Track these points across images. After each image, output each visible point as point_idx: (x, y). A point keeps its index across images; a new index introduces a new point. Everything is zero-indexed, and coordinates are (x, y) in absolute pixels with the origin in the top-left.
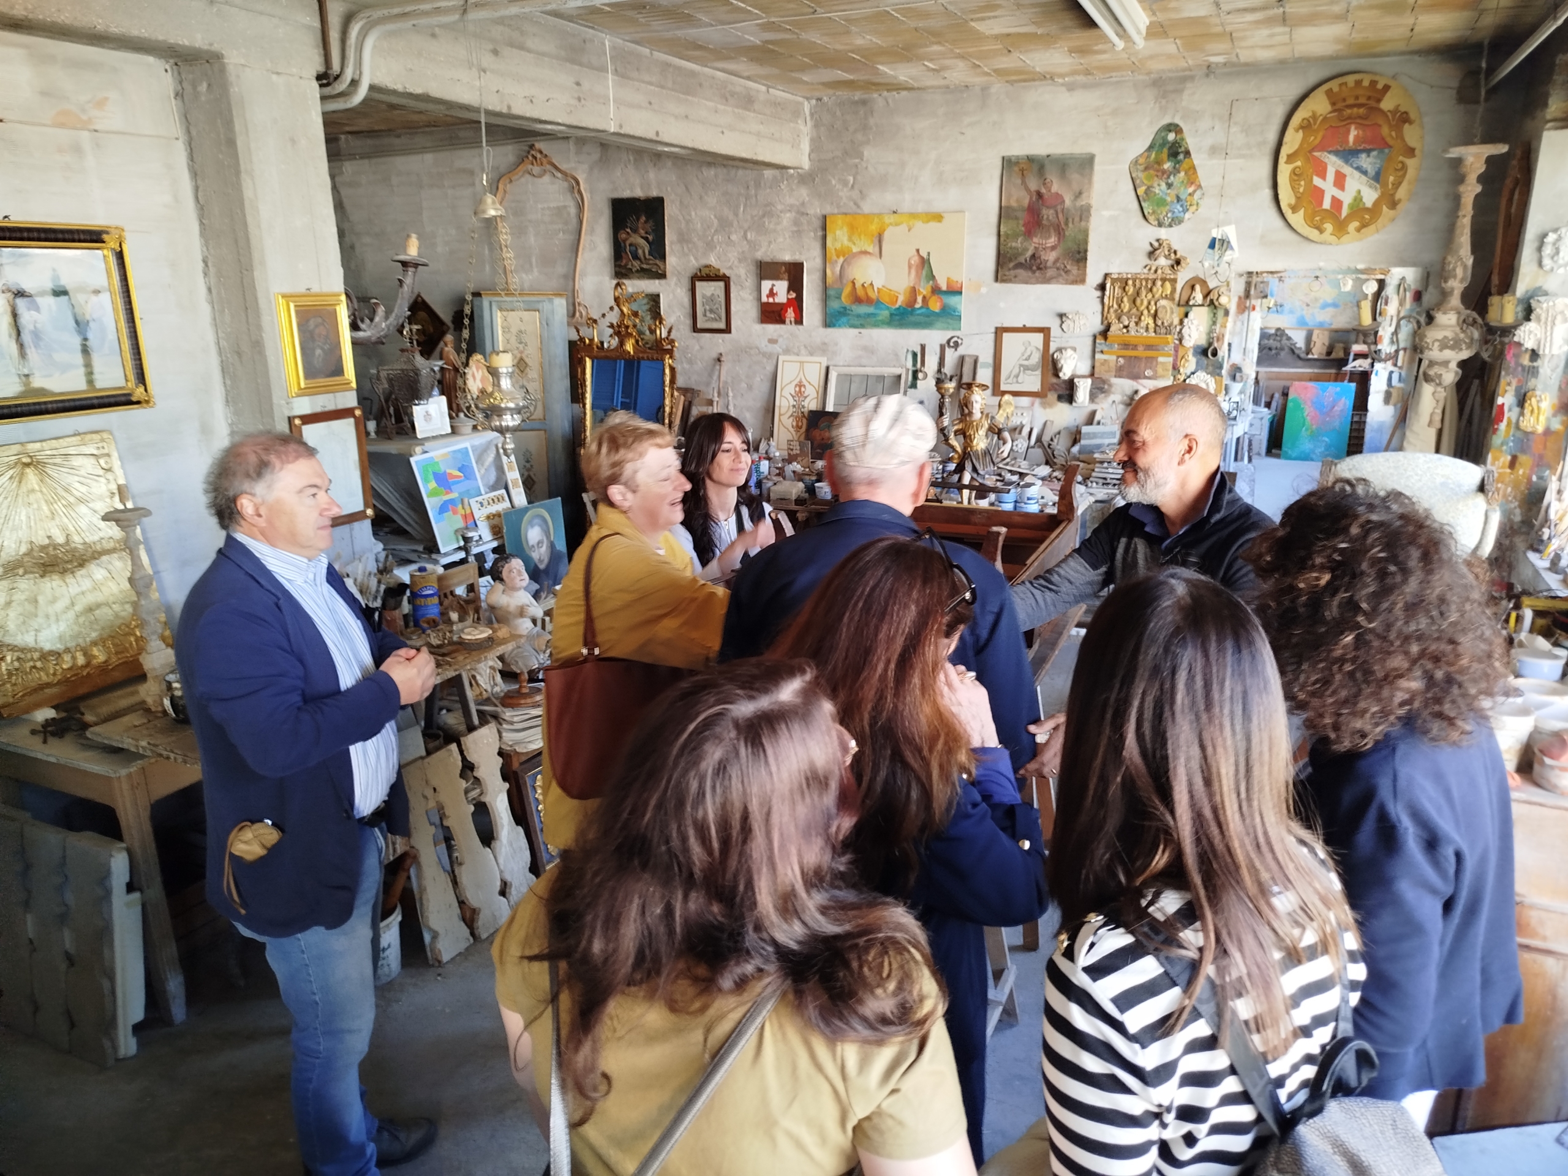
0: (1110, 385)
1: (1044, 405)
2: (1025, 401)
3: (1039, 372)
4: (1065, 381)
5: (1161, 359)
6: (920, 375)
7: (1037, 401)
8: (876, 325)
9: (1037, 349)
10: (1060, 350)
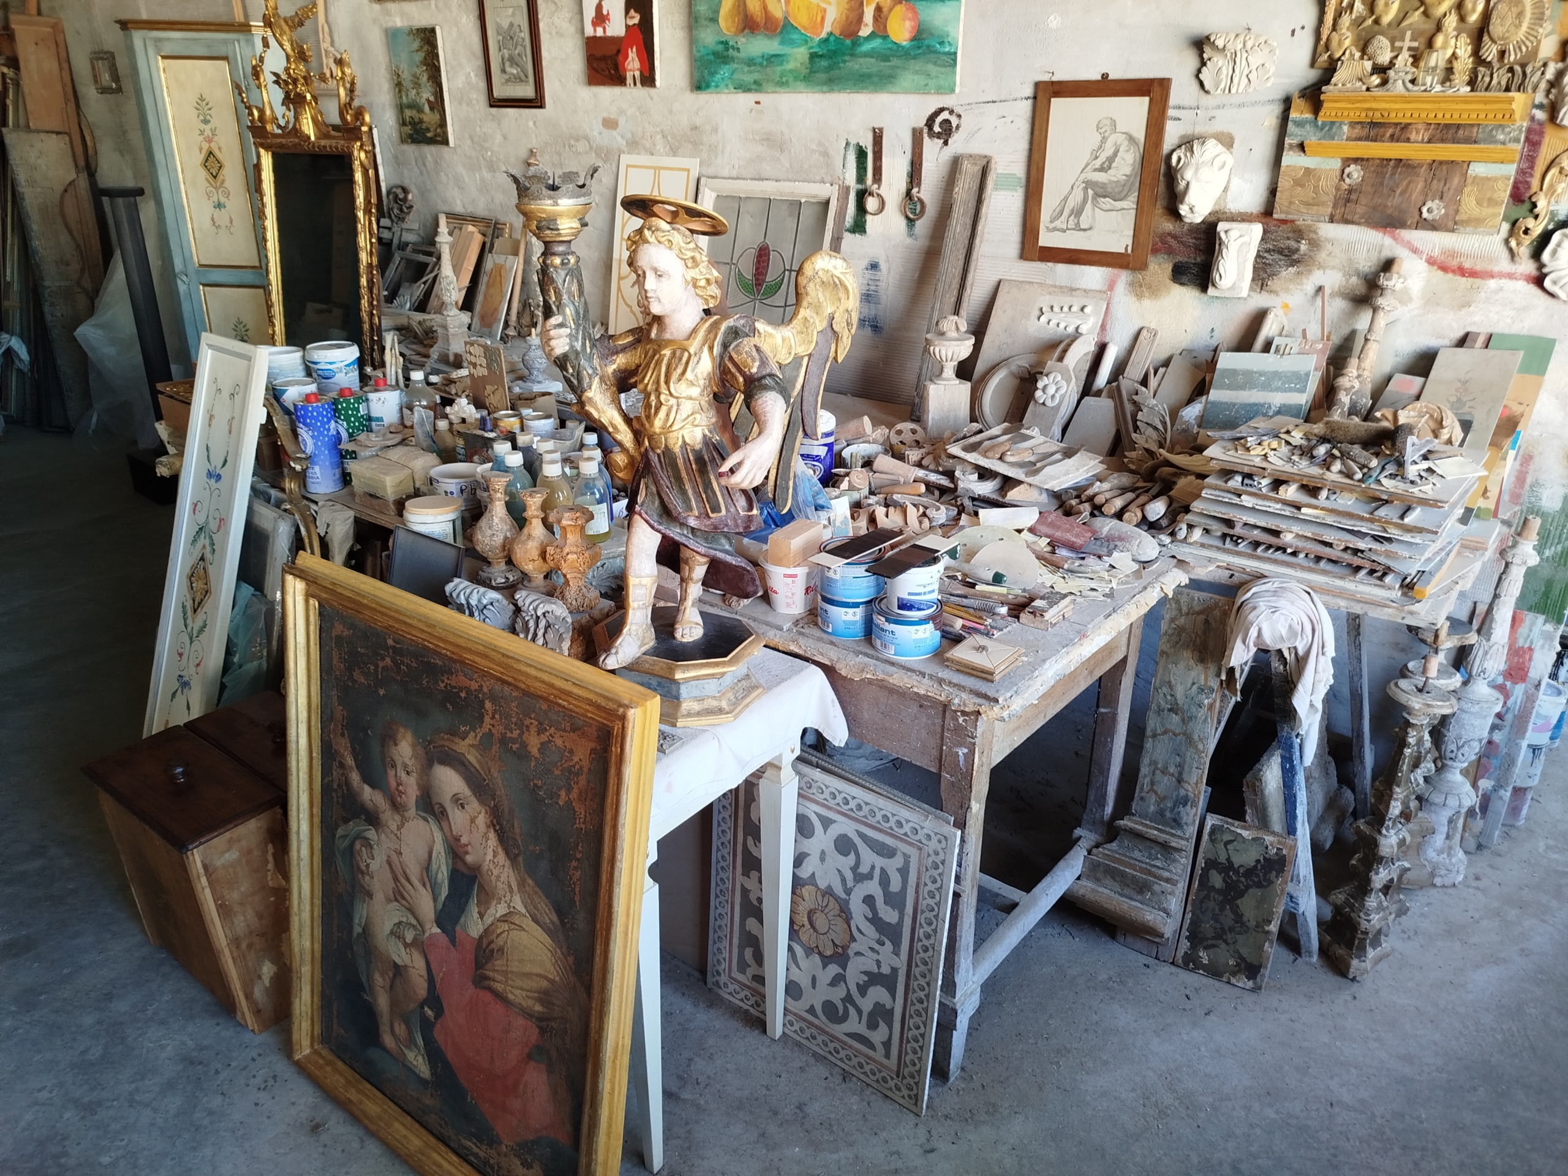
0: (1315, 244)
1: (1139, 290)
2: (1093, 276)
3: (1130, 203)
4: (1195, 229)
5: (1478, 169)
6: (871, 204)
7: (1124, 277)
8: (782, 84)
9: (1131, 139)
10: (1187, 143)
